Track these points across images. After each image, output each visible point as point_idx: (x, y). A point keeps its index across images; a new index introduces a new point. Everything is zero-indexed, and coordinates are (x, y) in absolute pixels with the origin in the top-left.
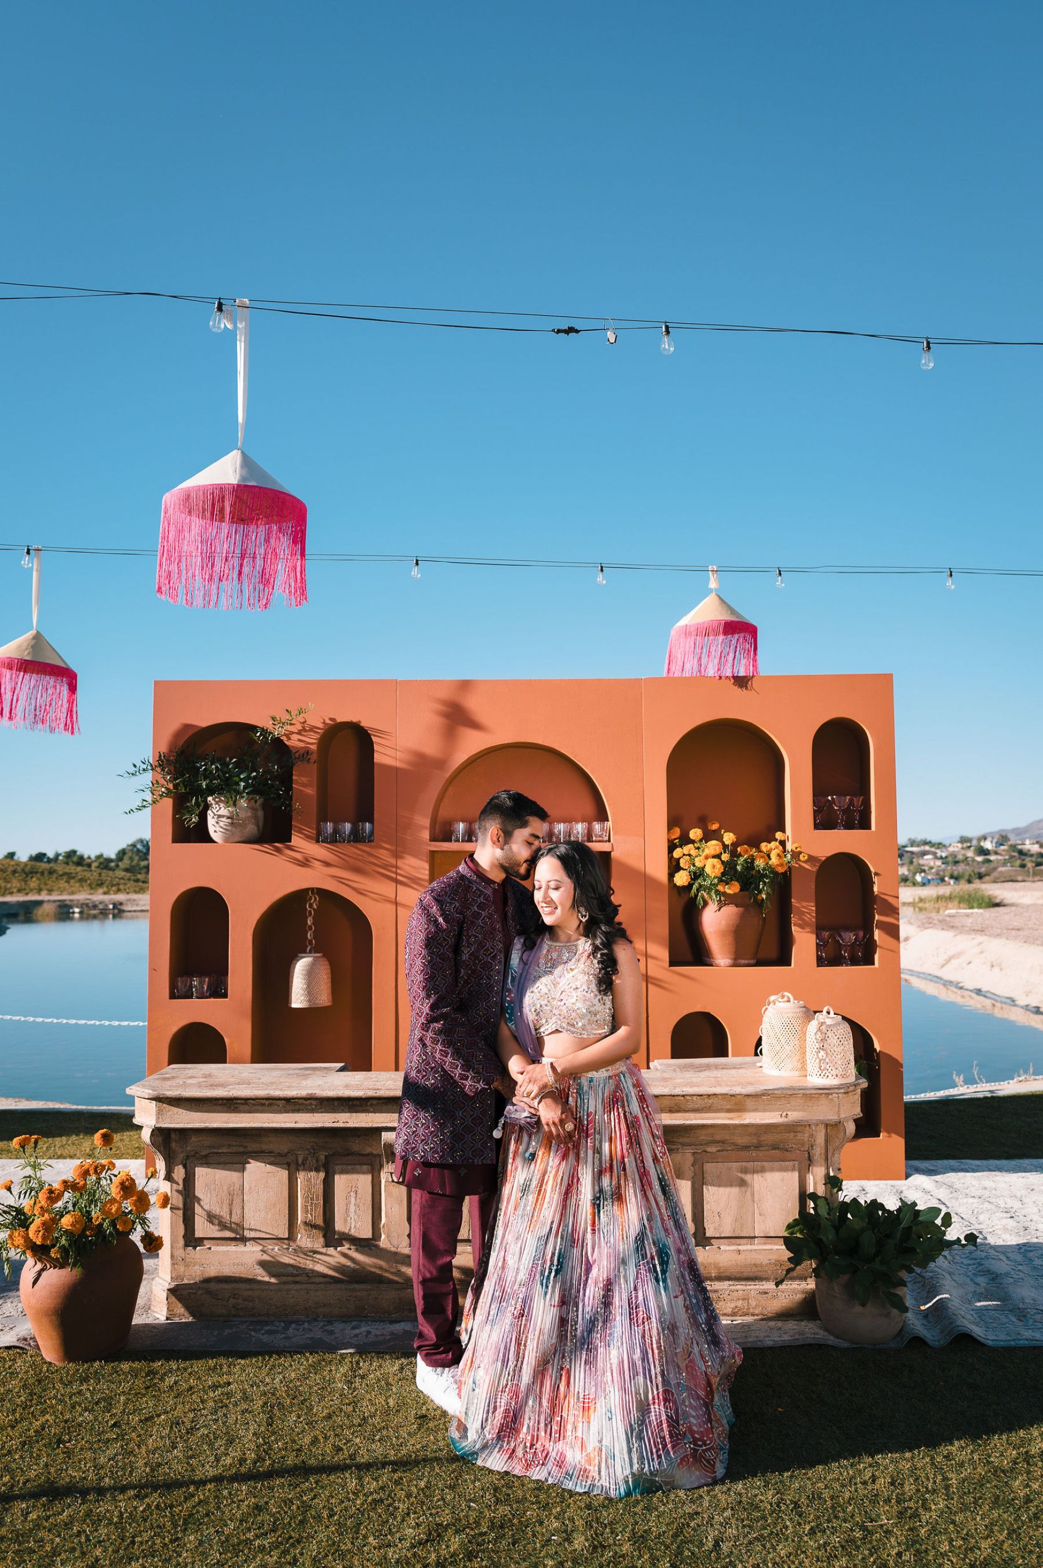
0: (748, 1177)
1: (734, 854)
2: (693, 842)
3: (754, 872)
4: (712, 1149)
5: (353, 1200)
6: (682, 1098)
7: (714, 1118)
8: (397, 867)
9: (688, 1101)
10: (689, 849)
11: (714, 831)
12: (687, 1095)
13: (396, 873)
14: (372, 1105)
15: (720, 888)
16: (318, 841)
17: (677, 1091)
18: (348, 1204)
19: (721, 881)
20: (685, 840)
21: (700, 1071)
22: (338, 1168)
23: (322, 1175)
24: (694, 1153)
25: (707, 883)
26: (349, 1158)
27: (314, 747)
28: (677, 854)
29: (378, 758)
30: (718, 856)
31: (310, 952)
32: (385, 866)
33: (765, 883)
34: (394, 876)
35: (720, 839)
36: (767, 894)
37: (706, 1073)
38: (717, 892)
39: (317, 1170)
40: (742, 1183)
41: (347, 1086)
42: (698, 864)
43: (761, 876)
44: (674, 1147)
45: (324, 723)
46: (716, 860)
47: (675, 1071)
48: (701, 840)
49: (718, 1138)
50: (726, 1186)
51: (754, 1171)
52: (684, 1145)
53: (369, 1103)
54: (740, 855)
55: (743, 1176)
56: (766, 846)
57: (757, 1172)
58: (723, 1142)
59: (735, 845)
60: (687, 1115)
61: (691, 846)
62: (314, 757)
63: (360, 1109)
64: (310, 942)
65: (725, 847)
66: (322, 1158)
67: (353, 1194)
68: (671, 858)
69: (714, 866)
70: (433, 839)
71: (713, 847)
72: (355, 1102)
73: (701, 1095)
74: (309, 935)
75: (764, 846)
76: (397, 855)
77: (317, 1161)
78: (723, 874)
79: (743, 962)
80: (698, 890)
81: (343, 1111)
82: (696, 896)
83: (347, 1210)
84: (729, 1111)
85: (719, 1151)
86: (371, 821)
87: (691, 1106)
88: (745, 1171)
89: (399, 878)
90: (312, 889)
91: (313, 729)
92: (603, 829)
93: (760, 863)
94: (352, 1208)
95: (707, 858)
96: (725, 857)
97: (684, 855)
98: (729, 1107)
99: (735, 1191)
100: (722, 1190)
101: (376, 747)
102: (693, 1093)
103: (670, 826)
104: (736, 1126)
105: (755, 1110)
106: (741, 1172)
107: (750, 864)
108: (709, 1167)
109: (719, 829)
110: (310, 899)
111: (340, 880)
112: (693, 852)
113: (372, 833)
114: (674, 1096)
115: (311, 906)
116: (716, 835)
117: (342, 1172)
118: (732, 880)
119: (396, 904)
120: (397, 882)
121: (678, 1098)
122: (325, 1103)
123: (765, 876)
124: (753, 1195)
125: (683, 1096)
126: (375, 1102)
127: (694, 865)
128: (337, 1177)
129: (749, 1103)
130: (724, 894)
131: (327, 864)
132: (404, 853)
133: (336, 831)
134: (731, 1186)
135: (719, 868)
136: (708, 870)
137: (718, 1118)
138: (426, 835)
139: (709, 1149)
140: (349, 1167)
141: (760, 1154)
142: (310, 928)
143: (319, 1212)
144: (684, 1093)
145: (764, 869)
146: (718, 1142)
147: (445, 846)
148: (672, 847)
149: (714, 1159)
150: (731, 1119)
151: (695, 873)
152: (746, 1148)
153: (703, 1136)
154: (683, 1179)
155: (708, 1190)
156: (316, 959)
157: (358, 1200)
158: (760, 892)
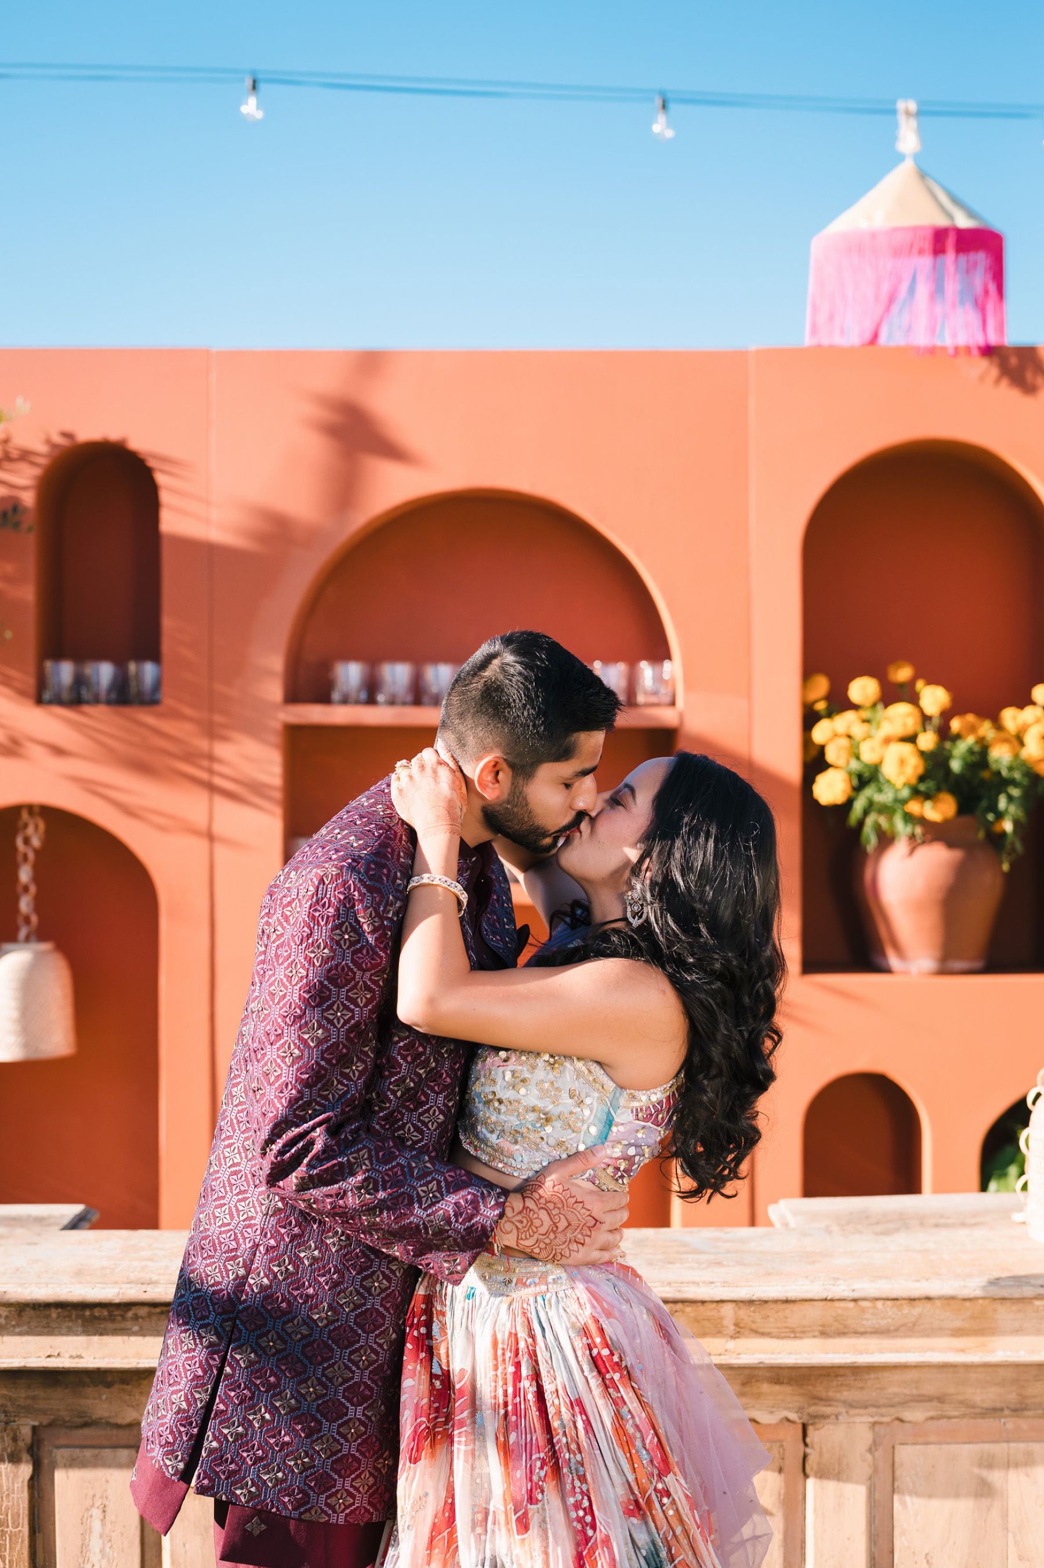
0: (995, 1477)
1: (944, 733)
2: (855, 707)
3: (985, 775)
4: (915, 1415)
5: (97, 1525)
6: (851, 1305)
7: (923, 1350)
8: (211, 758)
9: (863, 1310)
10: (844, 721)
11: (901, 685)
12: (864, 1299)
13: (211, 772)
14: (136, 1318)
15: (914, 807)
16: (39, 701)
17: (841, 1290)
18: (85, 1534)
19: (916, 793)
20: (839, 703)
21: (887, 1233)
22: (60, 1454)
23: (26, 1470)
24: (874, 1424)
25: (885, 797)
26: (86, 1431)
27: (28, 498)
28: (820, 733)
29: (170, 522)
30: (911, 739)
31: (27, 939)
32: (191, 756)
33: (1010, 798)
34: (204, 776)
35: (914, 699)
36: (1016, 823)
37: (901, 1240)
38: (908, 818)
39: (14, 1459)
40: (984, 1490)
41: (79, 1273)
42: (868, 755)
43: (1001, 783)
44: (828, 1410)
45: (48, 441)
46: (907, 748)
47: (828, 1231)
48: (874, 705)
49: (929, 1389)
50: (946, 1495)
51: (1010, 1464)
52: (851, 1405)
53: (130, 1314)
54: (958, 737)
55: (985, 1473)
56: (1014, 718)
57: (1017, 1466)
58: (941, 1399)
59: (947, 715)
60: (861, 1342)
61: (850, 716)
62: (30, 520)
63: (110, 1326)
64: (27, 920)
65: (925, 719)
66: (26, 1432)
67: (96, 1513)
68: (807, 741)
69: (902, 762)
70: (293, 696)
71: (901, 717)
72: (97, 1312)
73: (896, 1299)
74: (25, 904)
75: (1011, 717)
76: (212, 732)
77: (15, 1439)
78: (922, 779)
79: (958, 965)
80: (866, 812)
81: (70, 1332)
82: (861, 823)
83: (84, 1548)
84: (958, 1333)
85: (932, 1418)
86: (155, 656)
87: (870, 1321)
88: (988, 1462)
89: (218, 781)
90: (30, 808)
91: (25, 456)
92: (658, 679)
93: (1001, 755)
94: (95, 1544)
95: (887, 741)
96: (927, 741)
97: (836, 735)
98: (958, 1324)
99: (965, 1506)
100: (935, 1504)
101: (164, 497)
102: (877, 1294)
103: (808, 672)
104: (968, 1367)
105: (1017, 1331)
106: (980, 1465)
107: (979, 758)
108: (906, 1454)
109: (912, 683)
110: (26, 826)
111: (90, 786)
112: (858, 730)
113: (158, 685)
114: (832, 1300)
115: (27, 841)
116: (907, 694)
117: (73, 1463)
118: (939, 790)
119: (211, 837)
120: (212, 789)
121: (842, 1304)
122: (29, 1312)
123: (1013, 782)
124: (1005, 1516)
125: (855, 1300)
126: (143, 1311)
127: (858, 758)
128: (59, 1476)
129: (1004, 1315)
130: (922, 821)
131: (59, 751)
132: (225, 726)
133: (80, 681)
134: (957, 1495)
135: (914, 766)
136: (889, 770)
137: (932, 1350)
138: (274, 691)
139: (908, 1415)
140: (88, 1453)
141: (1024, 1424)
142: (26, 889)
143: (20, 1553)
144: (856, 1295)
145: (1011, 769)
146: (930, 1399)
147: (315, 714)
148: (810, 718)
149: (919, 1436)
150: (963, 1351)
151: (860, 776)
152: (995, 1411)
153: (895, 1387)
154: (848, 1480)
155: (904, 1504)
156: (38, 956)
157: (109, 1526)
158: (1000, 816)
